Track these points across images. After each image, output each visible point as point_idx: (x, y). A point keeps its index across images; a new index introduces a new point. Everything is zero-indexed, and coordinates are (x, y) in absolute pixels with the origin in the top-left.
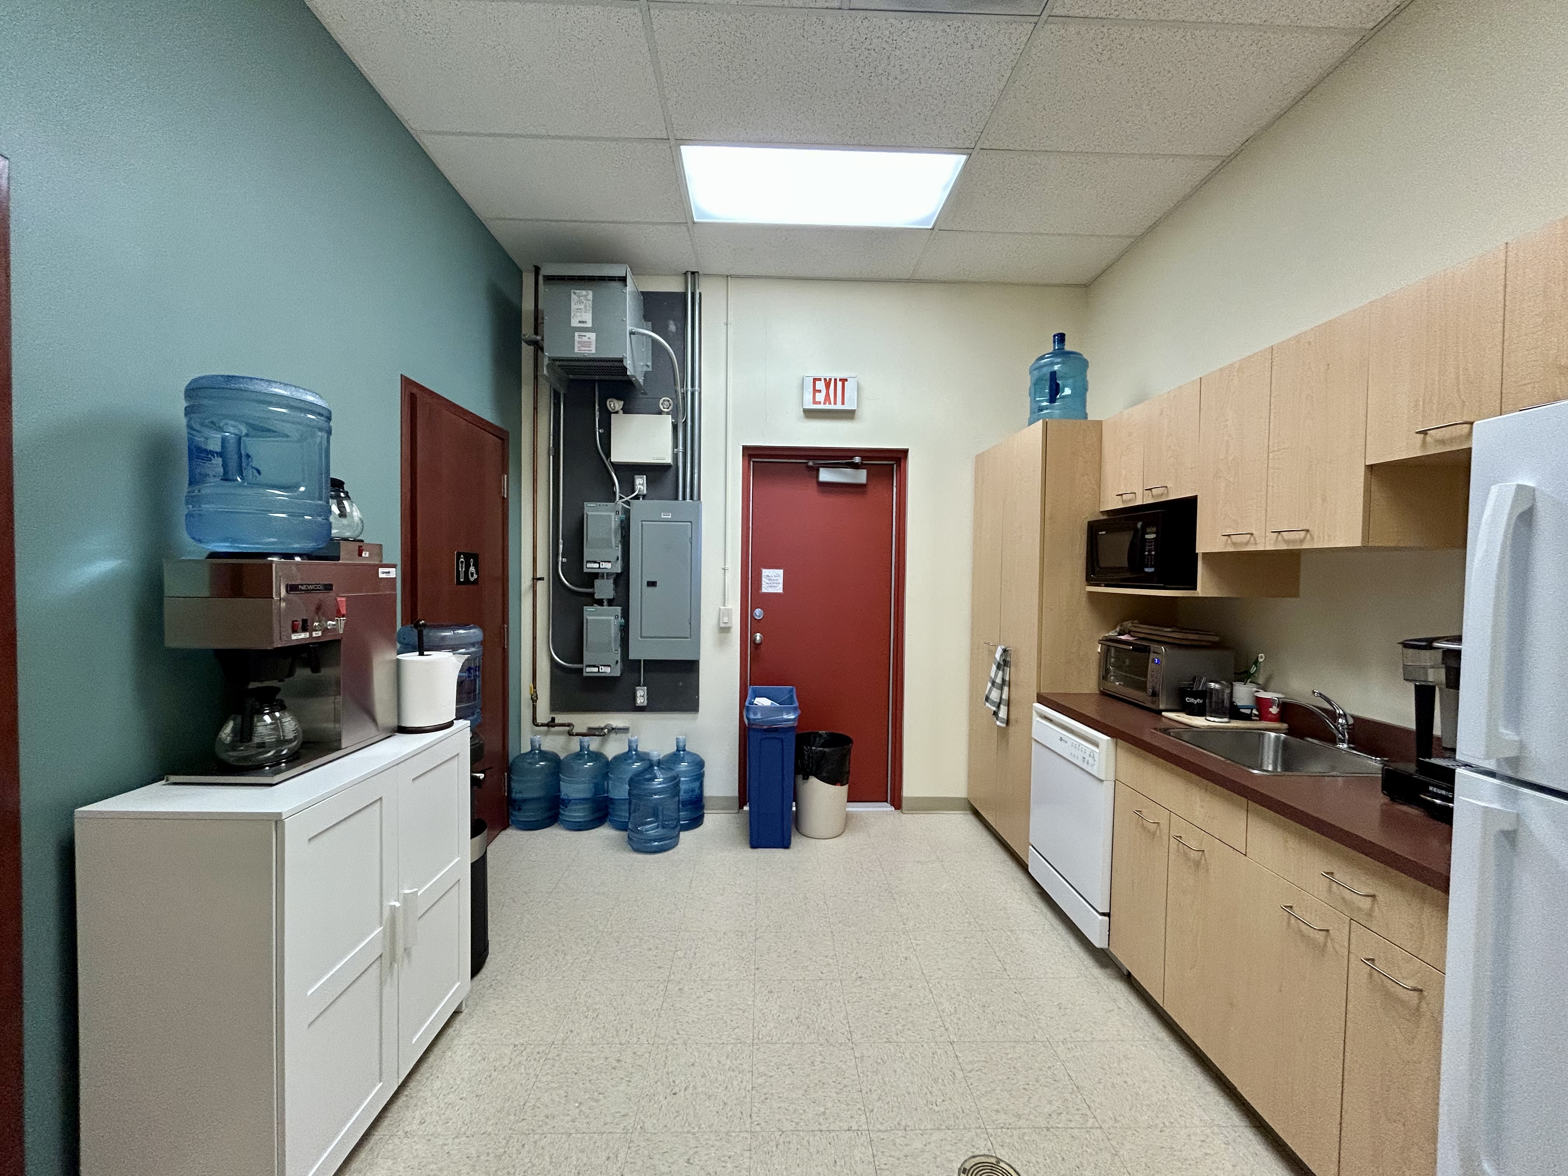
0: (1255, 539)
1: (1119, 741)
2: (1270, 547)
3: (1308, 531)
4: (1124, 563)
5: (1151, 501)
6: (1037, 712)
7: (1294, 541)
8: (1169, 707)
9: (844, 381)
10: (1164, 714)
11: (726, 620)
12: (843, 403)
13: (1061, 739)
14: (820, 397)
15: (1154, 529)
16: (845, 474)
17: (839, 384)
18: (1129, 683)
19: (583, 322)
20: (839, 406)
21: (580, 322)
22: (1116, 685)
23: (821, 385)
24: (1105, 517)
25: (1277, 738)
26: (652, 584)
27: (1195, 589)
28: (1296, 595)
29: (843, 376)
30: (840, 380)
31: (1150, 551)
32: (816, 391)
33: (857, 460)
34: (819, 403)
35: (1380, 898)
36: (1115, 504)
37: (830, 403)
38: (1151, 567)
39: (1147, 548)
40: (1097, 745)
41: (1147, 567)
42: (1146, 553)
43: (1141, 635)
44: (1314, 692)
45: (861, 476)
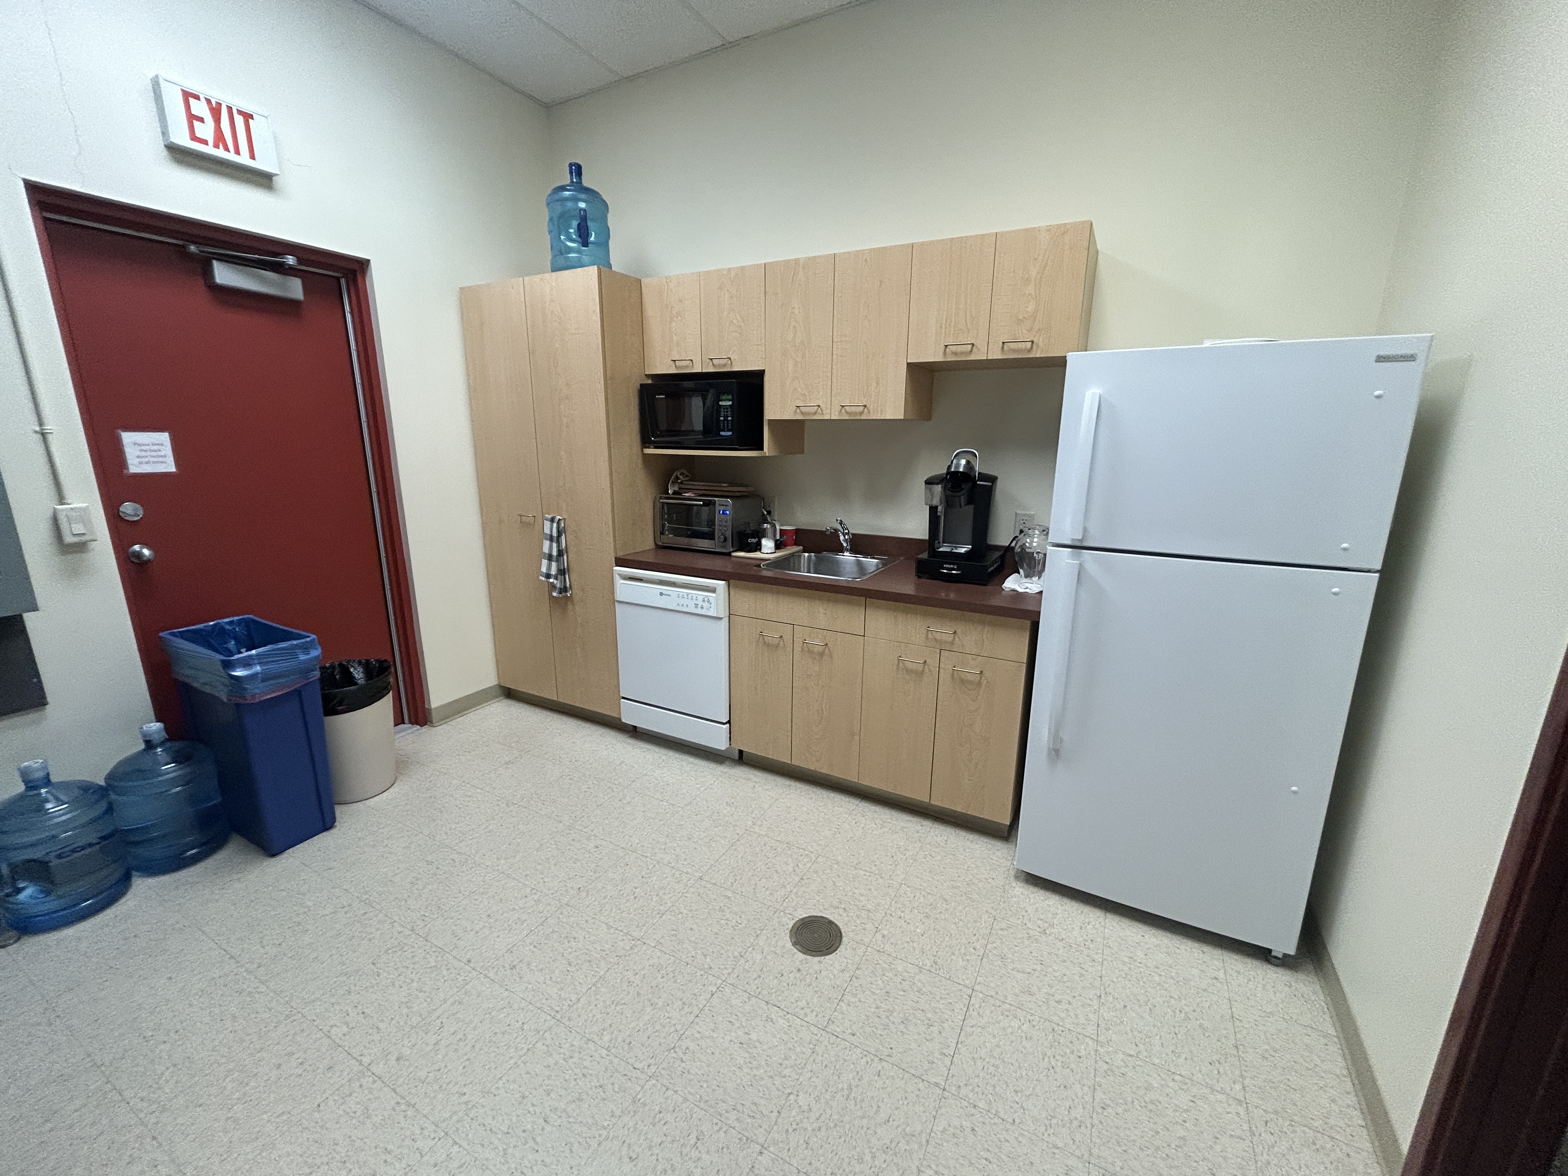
0: (822, 411)
1: (732, 582)
2: (834, 417)
3: (865, 406)
5: (711, 370)
6: (619, 575)
7: (856, 413)
8: (734, 549)
9: (248, 116)
10: (734, 554)
11: (77, 528)
12: (252, 156)
13: (661, 594)
14: (204, 131)
15: (730, 397)
16: (264, 280)
17: (240, 120)
20: (245, 160)
23: (201, 109)
27: (762, 449)
29: (244, 106)
30: (241, 112)
31: (726, 417)
32: (192, 118)
33: (291, 260)
34: (204, 142)
35: (959, 631)
37: (225, 149)
38: (728, 430)
39: (722, 414)
40: (713, 590)
41: (723, 431)
42: (722, 418)
43: (702, 492)
44: (837, 520)
45: (295, 289)
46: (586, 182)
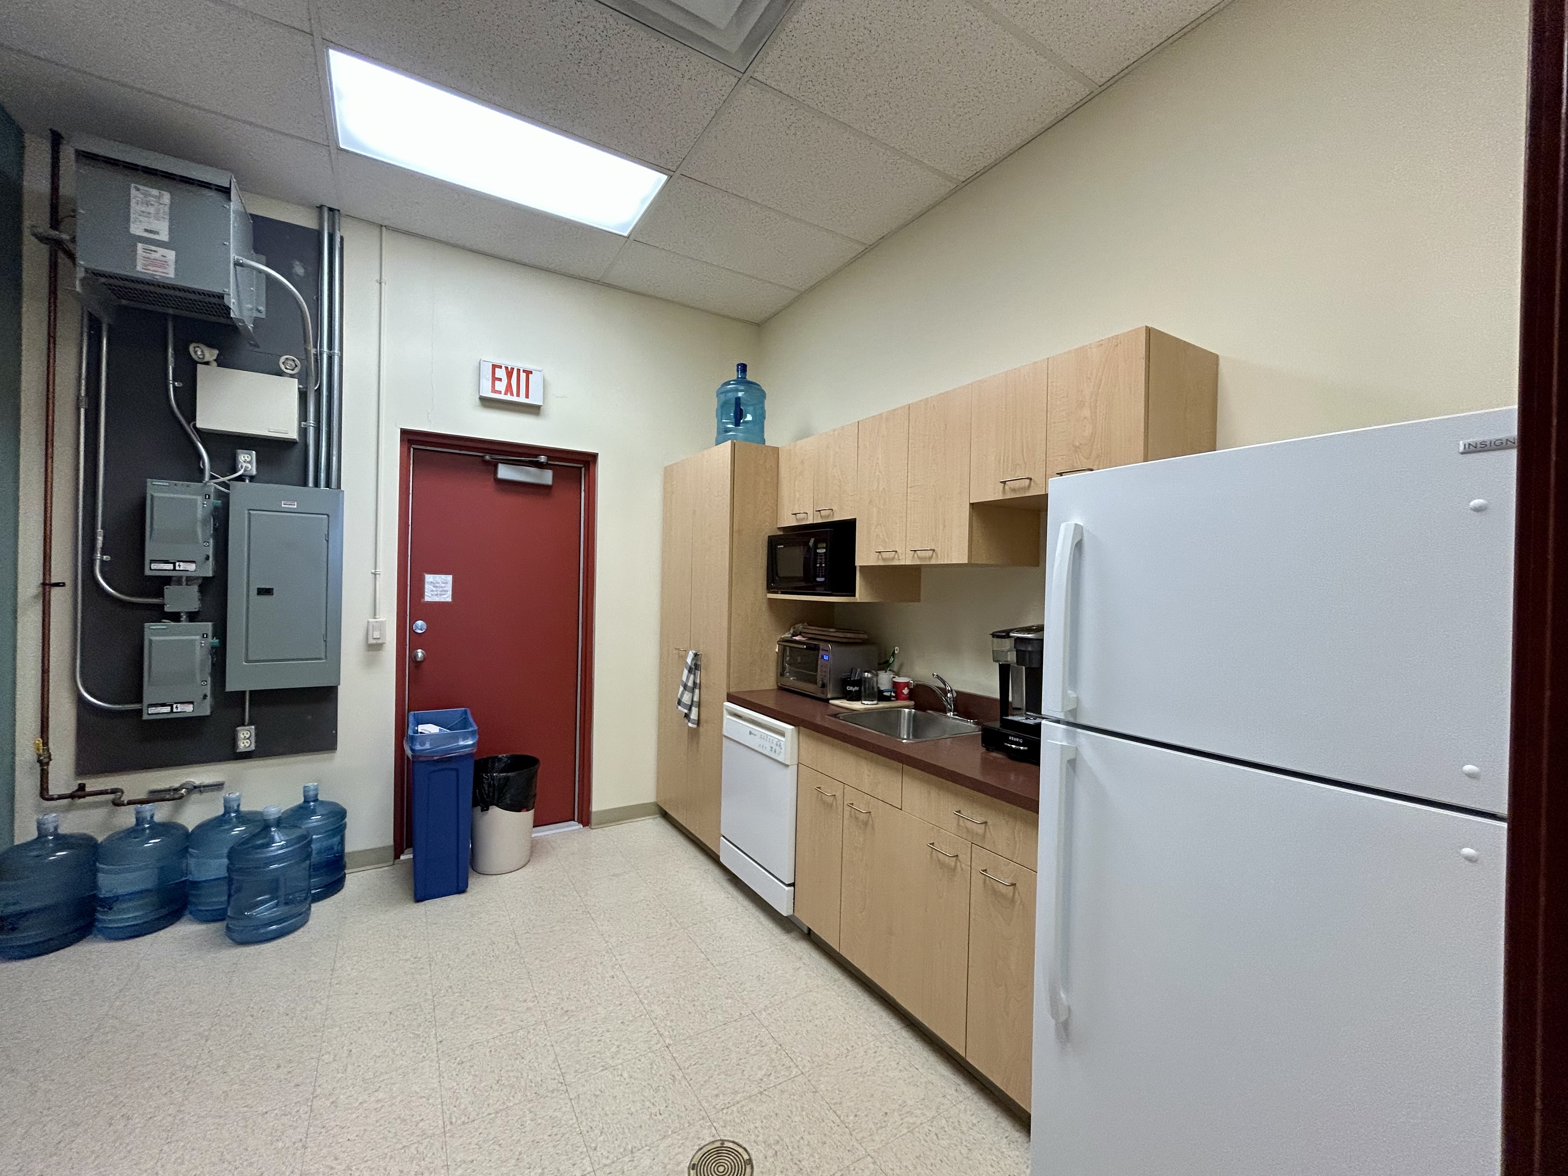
0: (898, 556)
1: (802, 728)
2: (908, 563)
3: (934, 550)
4: (800, 573)
5: (820, 521)
6: (727, 710)
7: (925, 558)
8: (835, 695)
9: (528, 373)
10: (831, 701)
11: (377, 634)
12: (527, 396)
13: (751, 733)
14: (501, 386)
15: (824, 545)
16: (528, 473)
17: (523, 376)
18: (801, 678)
19: (151, 232)
20: (522, 399)
21: (146, 230)
22: (791, 680)
23: (501, 373)
24: (782, 533)
25: (910, 713)
26: (265, 592)
27: (854, 596)
28: (919, 600)
29: (528, 367)
30: (524, 371)
31: (821, 564)
32: (495, 379)
33: (543, 459)
34: (500, 392)
35: (990, 822)
36: (789, 521)
37: (512, 394)
38: (822, 577)
39: (819, 561)
40: (782, 734)
41: (819, 577)
42: (818, 565)
43: (810, 636)
44: (933, 675)
45: (547, 477)
46: (749, 377)
